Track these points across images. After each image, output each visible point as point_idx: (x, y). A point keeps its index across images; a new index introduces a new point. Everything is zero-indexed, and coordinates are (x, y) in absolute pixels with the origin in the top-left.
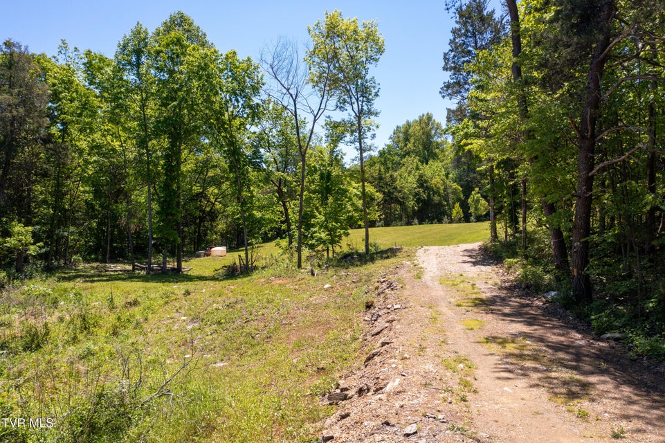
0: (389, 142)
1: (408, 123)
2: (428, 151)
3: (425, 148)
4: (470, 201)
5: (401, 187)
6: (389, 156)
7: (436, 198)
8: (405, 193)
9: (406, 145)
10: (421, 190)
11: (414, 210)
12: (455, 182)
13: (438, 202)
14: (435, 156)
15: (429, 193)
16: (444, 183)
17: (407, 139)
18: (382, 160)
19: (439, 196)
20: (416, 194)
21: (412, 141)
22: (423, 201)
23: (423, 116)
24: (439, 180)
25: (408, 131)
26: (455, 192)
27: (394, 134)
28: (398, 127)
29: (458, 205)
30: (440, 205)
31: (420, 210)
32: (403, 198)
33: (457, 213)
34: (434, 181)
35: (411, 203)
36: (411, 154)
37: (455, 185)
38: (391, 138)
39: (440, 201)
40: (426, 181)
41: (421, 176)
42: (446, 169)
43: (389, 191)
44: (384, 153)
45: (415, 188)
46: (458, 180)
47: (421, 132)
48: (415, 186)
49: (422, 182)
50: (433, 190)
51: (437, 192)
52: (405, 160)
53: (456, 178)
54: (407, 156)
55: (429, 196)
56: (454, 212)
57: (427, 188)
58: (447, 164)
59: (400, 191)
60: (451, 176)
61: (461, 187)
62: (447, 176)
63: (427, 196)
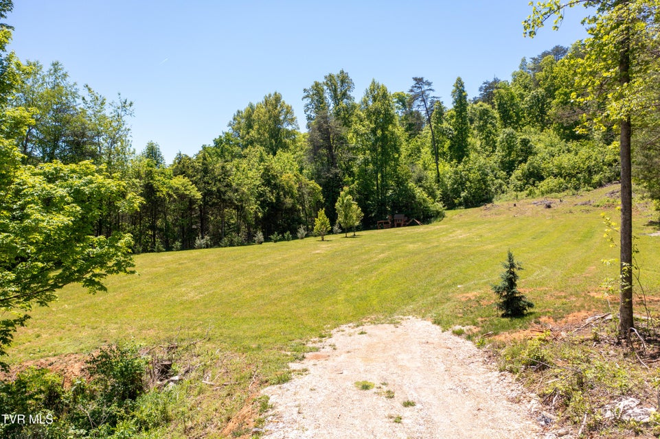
0: (228, 130)
1: (251, 106)
2: (276, 139)
3: (272, 136)
4: (337, 205)
5: (237, 184)
6: (227, 146)
7: (288, 201)
8: (243, 193)
9: (248, 133)
10: (268, 189)
11: (257, 217)
12: (312, 179)
13: (290, 206)
14: (285, 147)
15: (278, 194)
16: (298, 181)
17: (250, 126)
18: (219, 150)
19: (292, 197)
20: (261, 195)
21: (256, 127)
22: (270, 204)
23: (270, 96)
24: (291, 176)
25: (250, 116)
26: (312, 193)
27: (234, 119)
28: (239, 112)
29: (323, 211)
30: (293, 210)
31: (265, 218)
32: (241, 201)
33: (322, 224)
34: (284, 177)
35: (253, 207)
36: (255, 143)
37: (313, 184)
38: (230, 125)
39: (294, 205)
40: (274, 177)
41: (267, 170)
42: (299, 162)
43: (219, 190)
44: (221, 141)
45: (258, 186)
46: (316, 176)
47: (267, 115)
48: (258, 183)
49: (269, 179)
50: (283, 189)
51: (289, 193)
52: (247, 151)
53: (312, 174)
54: (250, 146)
55: (278, 198)
56: (318, 222)
57: (276, 187)
58: (300, 156)
59: (237, 191)
60: (304, 171)
61: (320, 185)
62: (301, 170)
63: (276, 198)
